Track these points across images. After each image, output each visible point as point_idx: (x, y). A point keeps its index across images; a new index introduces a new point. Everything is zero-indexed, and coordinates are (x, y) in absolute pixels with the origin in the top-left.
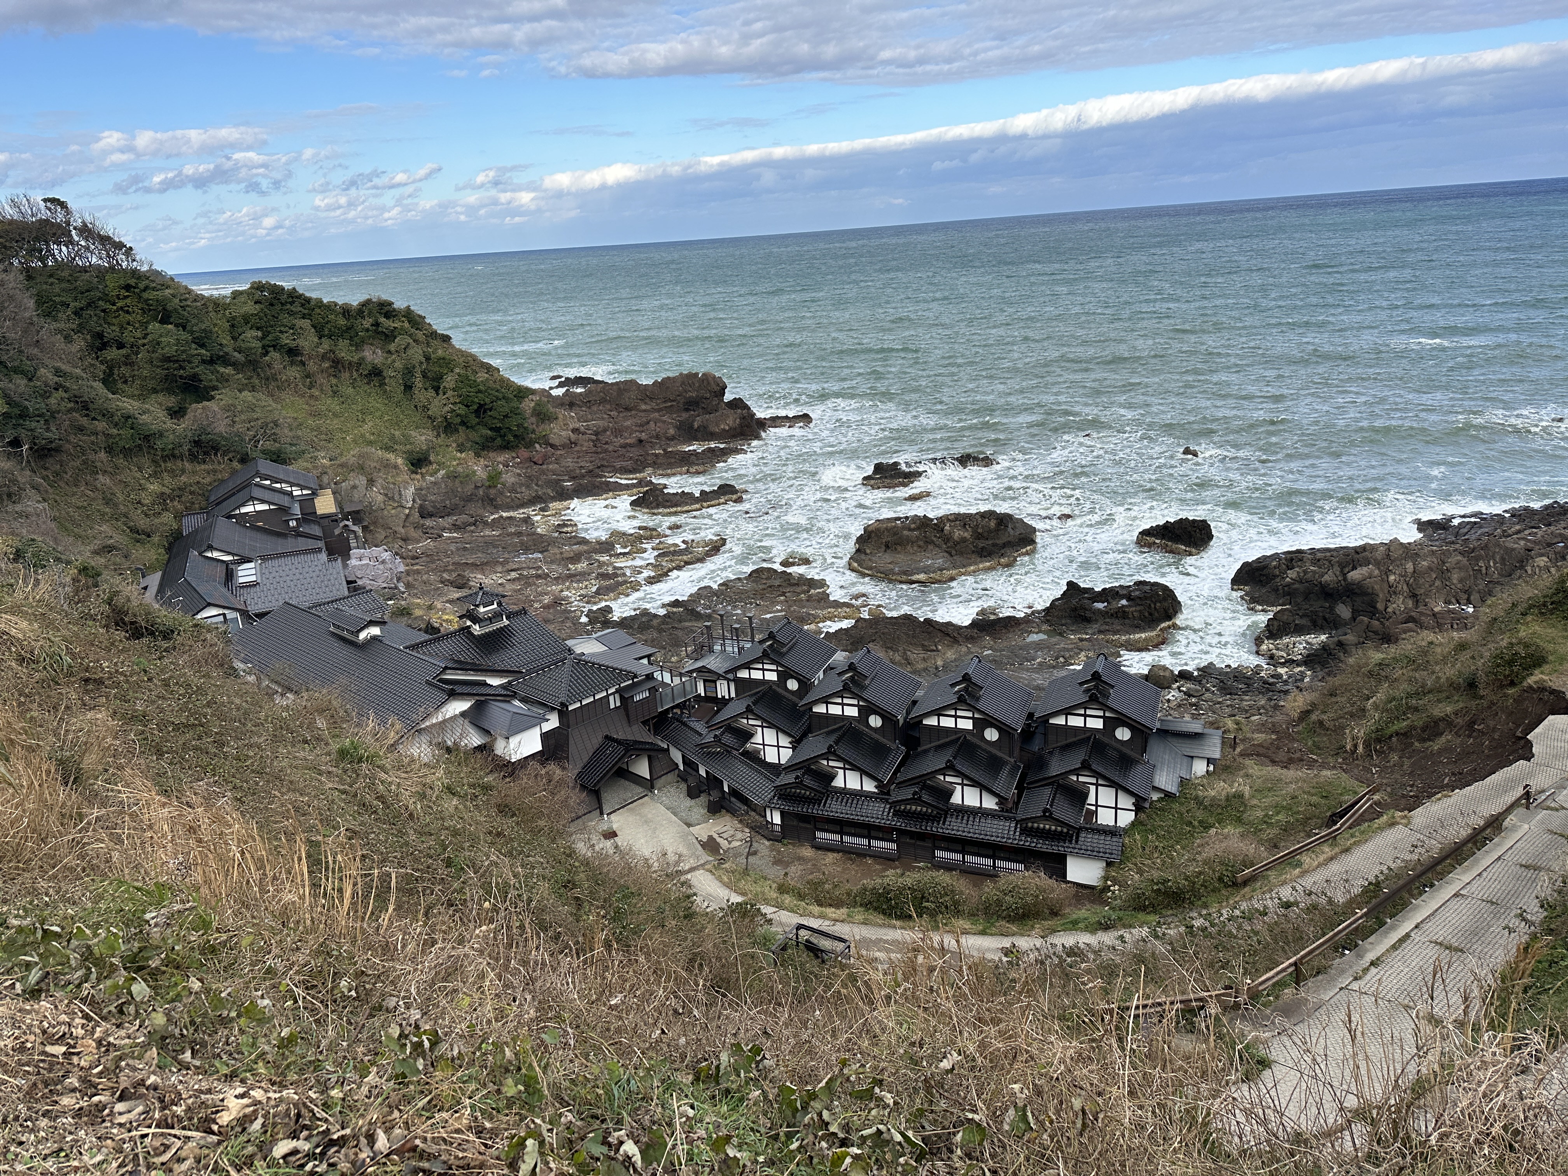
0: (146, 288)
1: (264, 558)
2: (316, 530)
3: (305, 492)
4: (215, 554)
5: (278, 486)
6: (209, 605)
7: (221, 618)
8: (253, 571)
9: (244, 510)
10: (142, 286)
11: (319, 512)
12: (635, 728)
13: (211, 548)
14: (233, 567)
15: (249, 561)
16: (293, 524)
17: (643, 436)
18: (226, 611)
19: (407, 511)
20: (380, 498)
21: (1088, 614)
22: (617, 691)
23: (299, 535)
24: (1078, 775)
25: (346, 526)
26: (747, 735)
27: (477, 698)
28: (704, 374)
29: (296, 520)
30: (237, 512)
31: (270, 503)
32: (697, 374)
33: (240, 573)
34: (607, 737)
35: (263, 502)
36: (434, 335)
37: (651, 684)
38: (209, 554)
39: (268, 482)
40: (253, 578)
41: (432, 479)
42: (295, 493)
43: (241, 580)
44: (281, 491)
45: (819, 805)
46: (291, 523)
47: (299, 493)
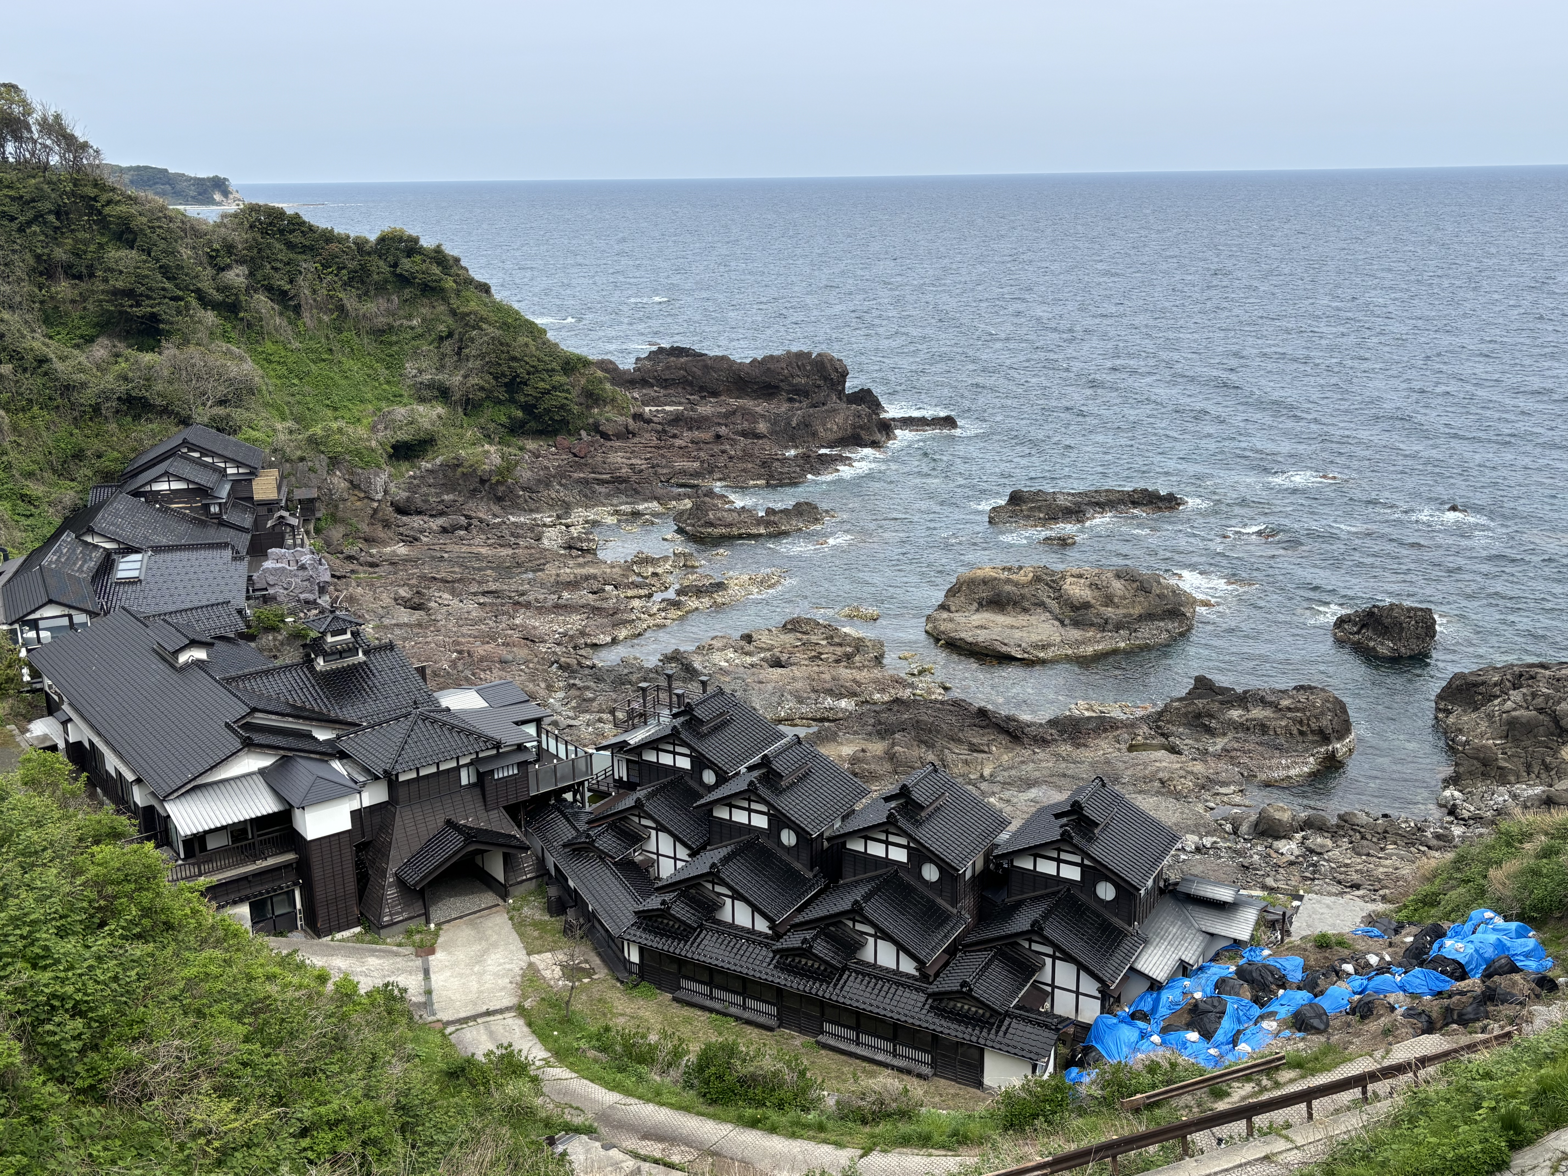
0: (109, 202)
1: (158, 549)
2: (247, 521)
3: (241, 471)
4: (96, 540)
5: (209, 460)
6: (51, 602)
7: (65, 621)
8: (138, 565)
9: (156, 487)
10: (104, 197)
11: (256, 497)
12: (494, 814)
13: (91, 531)
14: (115, 557)
15: (137, 551)
16: (215, 509)
17: (723, 430)
18: (72, 612)
19: (376, 505)
20: (344, 485)
21: (1213, 724)
22: (471, 763)
23: (222, 524)
24: (1031, 941)
25: (282, 517)
26: (636, 839)
27: (282, 752)
28: (819, 355)
29: (220, 504)
30: (148, 488)
31: (188, 481)
32: (809, 354)
33: (122, 566)
34: (449, 823)
35: (180, 479)
36: (469, 281)
37: (521, 757)
38: (89, 539)
39: (197, 455)
40: (135, 574)
41: (429, 466)
42: (230, 471)
43: (120, 575)
44: (213, 468)
45: (686, 942)
46: (212, 509)
47: (234, 471)
